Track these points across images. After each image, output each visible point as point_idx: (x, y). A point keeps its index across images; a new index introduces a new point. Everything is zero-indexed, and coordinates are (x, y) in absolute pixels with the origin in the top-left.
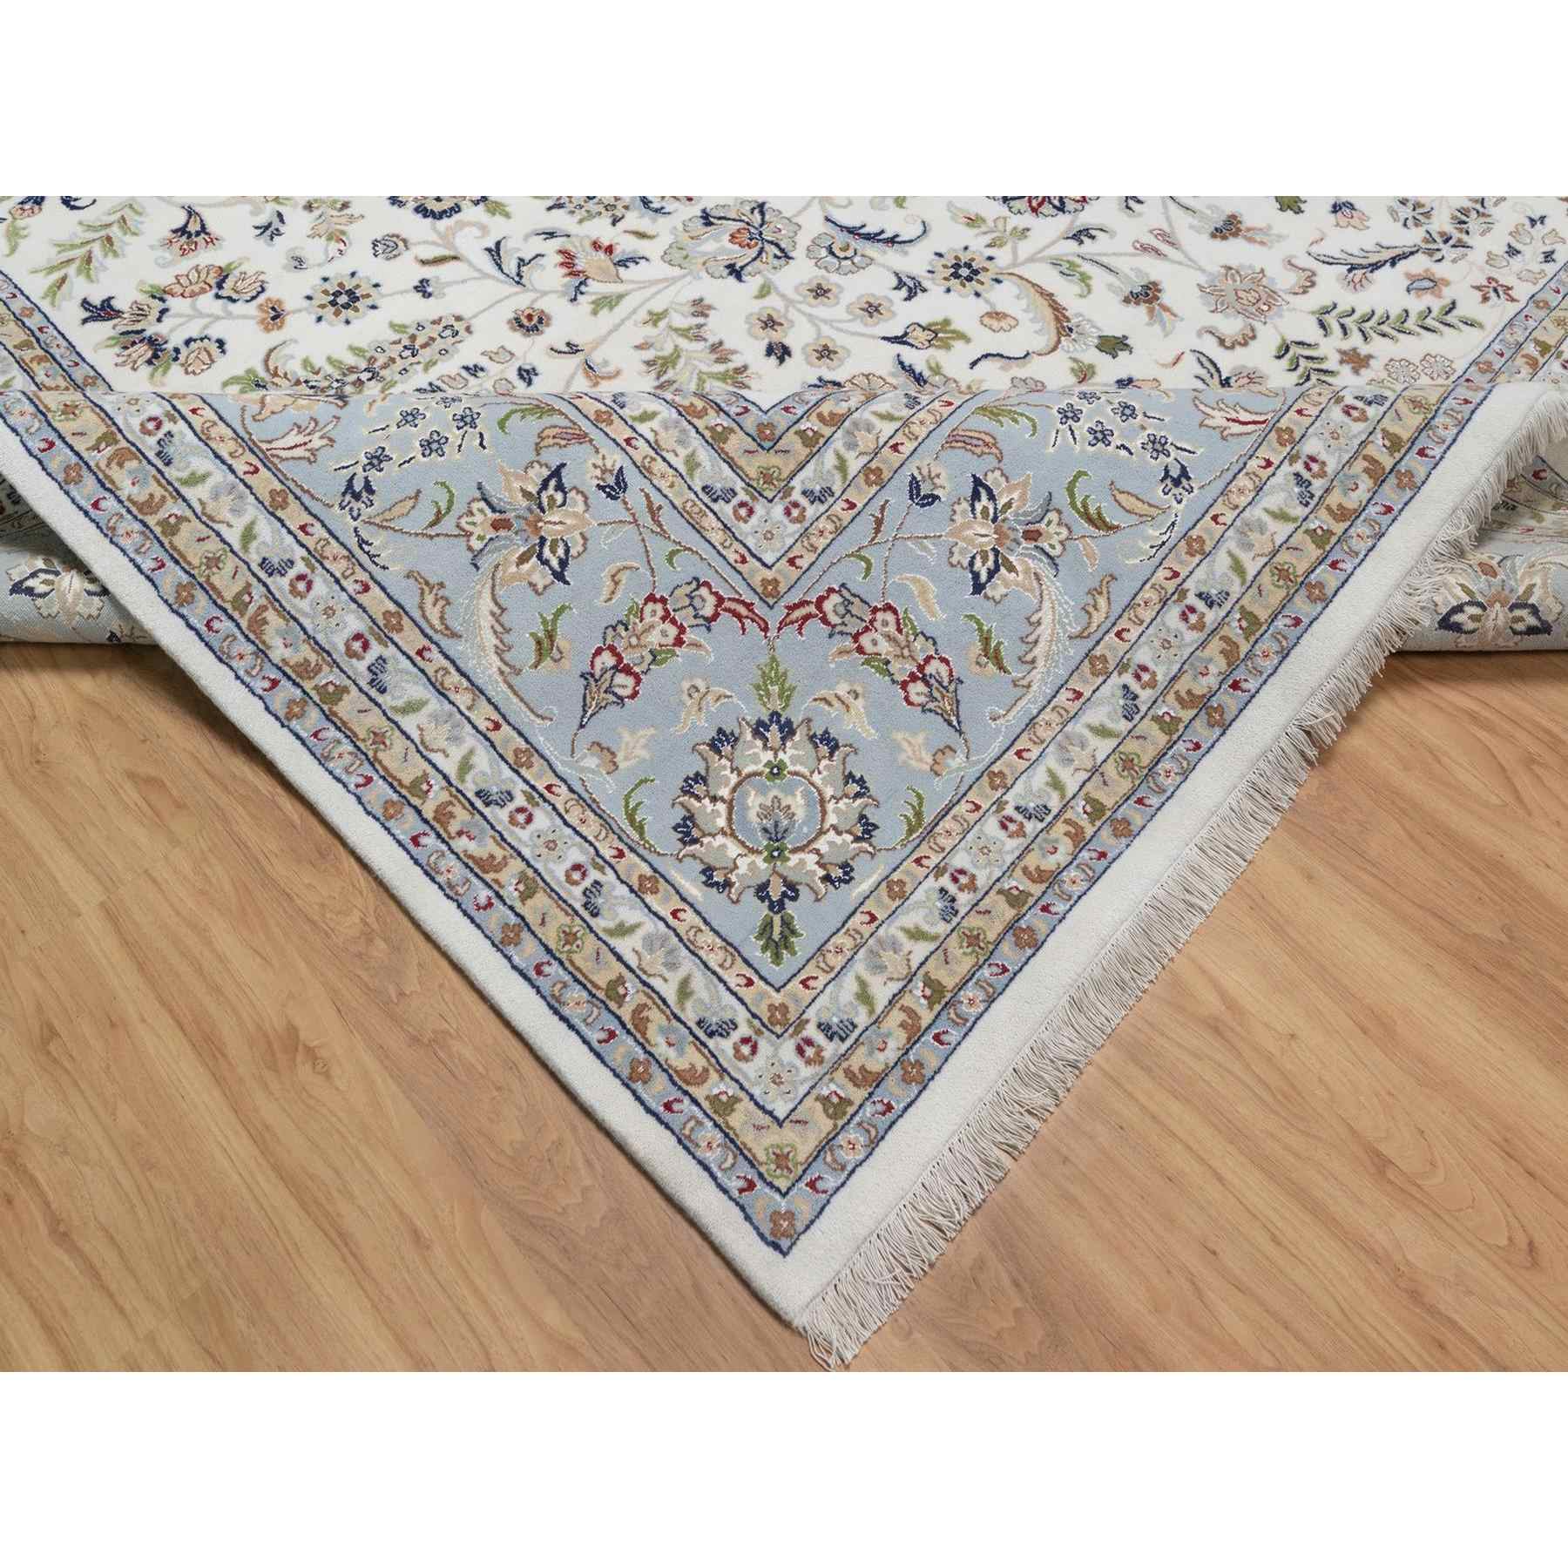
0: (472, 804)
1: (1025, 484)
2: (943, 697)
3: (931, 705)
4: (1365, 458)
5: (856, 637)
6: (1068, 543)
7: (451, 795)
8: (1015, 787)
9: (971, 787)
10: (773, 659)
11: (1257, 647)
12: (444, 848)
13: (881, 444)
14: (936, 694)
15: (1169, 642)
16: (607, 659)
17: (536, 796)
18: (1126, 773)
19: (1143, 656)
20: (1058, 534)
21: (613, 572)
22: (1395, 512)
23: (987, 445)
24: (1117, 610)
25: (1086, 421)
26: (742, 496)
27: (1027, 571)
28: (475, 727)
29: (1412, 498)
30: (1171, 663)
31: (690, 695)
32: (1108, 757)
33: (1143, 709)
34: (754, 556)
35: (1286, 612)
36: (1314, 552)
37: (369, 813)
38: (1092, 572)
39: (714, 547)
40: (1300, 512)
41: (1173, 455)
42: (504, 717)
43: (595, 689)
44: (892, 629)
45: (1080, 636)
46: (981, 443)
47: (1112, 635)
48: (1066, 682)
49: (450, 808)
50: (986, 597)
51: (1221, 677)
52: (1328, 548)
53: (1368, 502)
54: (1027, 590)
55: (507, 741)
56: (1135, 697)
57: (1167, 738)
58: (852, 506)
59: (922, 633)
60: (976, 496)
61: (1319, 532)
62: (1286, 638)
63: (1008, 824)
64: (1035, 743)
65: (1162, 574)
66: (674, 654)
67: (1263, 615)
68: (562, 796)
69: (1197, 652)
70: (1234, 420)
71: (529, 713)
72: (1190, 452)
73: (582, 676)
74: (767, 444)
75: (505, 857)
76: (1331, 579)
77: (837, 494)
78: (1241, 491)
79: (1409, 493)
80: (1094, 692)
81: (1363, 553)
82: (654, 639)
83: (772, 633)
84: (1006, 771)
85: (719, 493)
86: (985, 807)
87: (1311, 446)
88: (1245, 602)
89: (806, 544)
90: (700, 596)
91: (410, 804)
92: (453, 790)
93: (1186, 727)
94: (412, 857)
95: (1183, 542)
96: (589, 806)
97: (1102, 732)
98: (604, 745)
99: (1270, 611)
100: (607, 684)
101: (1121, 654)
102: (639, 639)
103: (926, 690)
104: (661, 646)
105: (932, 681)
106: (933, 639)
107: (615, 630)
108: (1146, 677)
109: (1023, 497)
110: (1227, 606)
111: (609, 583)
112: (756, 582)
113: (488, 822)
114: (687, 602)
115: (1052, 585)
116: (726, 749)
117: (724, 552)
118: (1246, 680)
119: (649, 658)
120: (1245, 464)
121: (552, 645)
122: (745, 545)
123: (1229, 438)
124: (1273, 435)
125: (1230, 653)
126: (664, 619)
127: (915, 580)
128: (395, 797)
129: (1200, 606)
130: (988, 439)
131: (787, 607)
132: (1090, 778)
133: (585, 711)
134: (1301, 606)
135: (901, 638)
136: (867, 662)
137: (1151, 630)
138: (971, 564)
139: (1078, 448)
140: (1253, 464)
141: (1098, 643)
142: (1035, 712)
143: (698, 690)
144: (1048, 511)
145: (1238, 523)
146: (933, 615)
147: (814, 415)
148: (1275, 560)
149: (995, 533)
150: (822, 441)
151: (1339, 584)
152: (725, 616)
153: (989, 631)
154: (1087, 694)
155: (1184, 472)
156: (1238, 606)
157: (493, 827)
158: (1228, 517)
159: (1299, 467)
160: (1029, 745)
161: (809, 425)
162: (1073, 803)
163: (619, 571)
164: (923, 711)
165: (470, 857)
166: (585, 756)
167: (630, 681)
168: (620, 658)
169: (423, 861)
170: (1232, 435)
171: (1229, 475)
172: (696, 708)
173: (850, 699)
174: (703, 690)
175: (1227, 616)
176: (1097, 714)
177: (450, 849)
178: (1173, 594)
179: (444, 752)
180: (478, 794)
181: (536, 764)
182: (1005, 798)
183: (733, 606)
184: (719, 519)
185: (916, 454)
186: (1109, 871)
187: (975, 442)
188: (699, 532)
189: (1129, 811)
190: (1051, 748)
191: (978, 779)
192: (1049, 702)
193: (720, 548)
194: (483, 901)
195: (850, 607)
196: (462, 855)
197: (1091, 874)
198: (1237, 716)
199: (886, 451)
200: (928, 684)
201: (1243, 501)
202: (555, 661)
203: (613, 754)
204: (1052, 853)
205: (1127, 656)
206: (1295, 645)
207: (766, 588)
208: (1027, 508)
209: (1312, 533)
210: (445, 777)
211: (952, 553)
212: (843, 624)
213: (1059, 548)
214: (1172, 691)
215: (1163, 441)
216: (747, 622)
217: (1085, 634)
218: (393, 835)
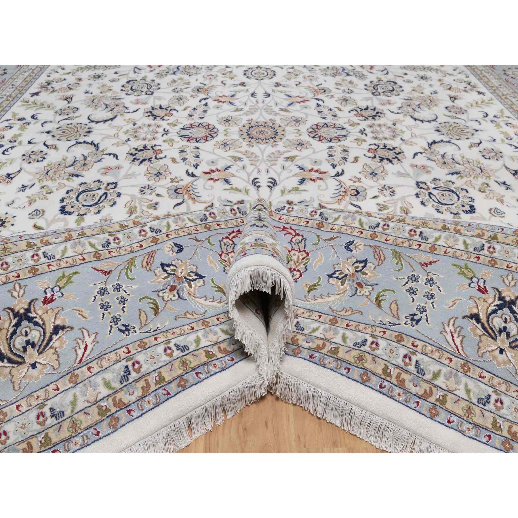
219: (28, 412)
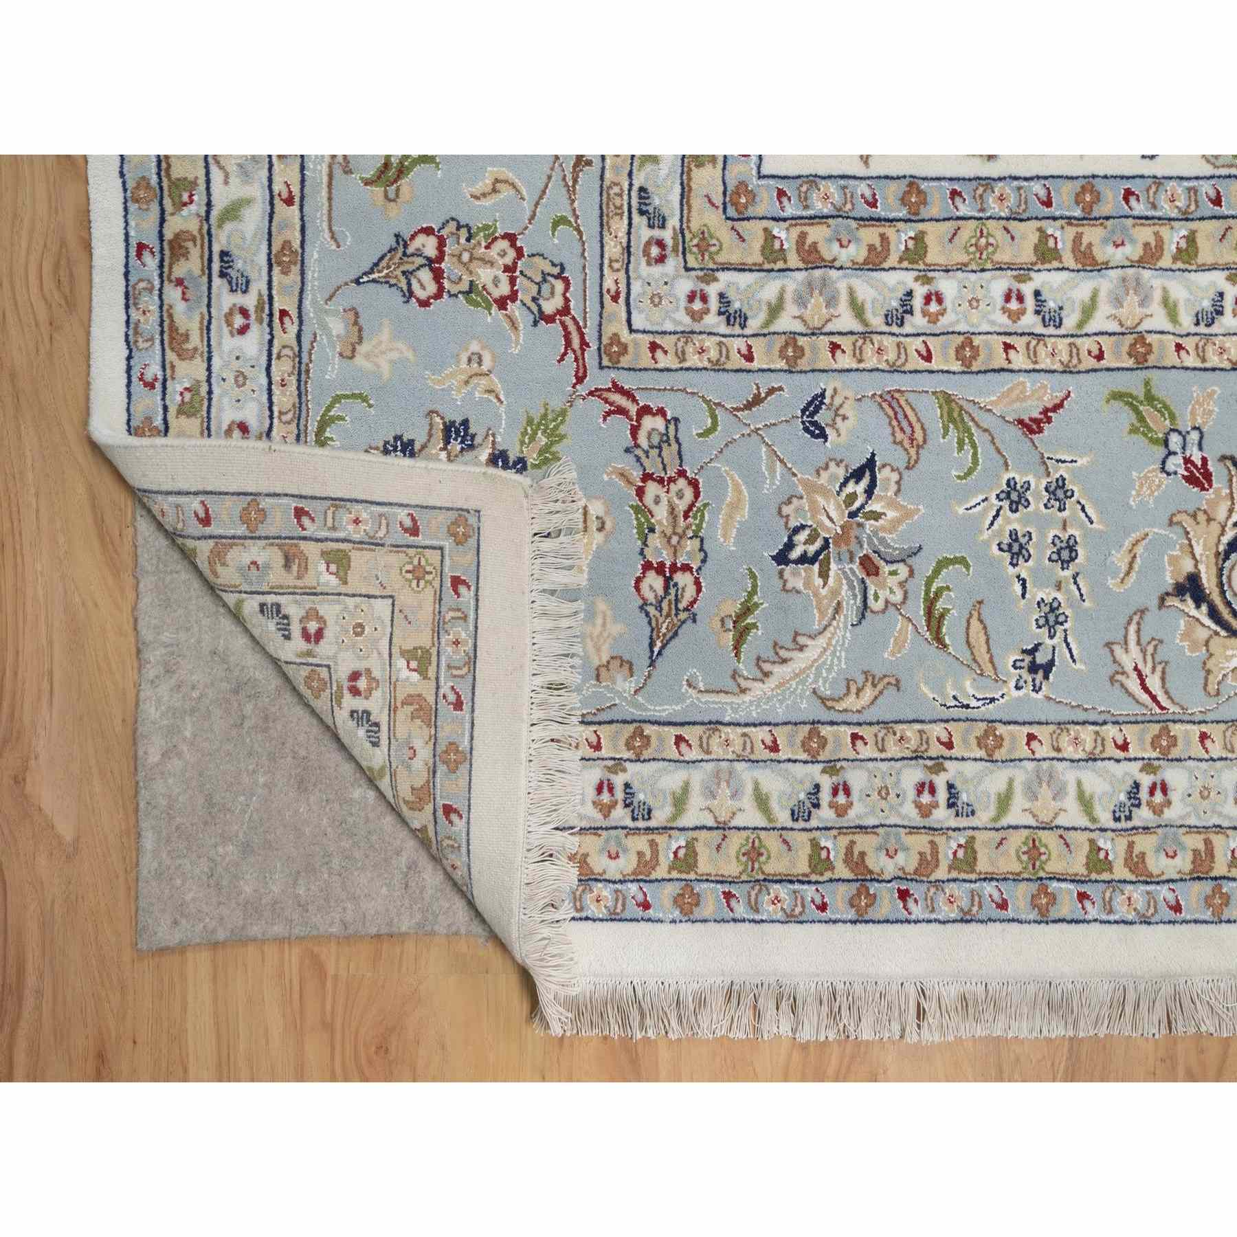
0: (210, 260)
1: (908, 514)
2: (668, 615)
3: (652, 611)
4: (1207, 842)
5: (647, 477)
6: (891, 609)
7: (200, 229)
8: (647, 765)
9: (611, 722)
10: (563, 413)
11: (952, 885)
12: (157, 283)
13: (826, 330)
14: (665, 605)
15: (888, 794)
16: (429, 246)
17: (267, 311)
18: (744, 859)
19: (857, 778)
20: (892, 591)
21: (501, 178)
22: (1179, 917)
23: (912, 440)
24: (871, 715)
25: (1019, 521)
26: (667, 235)
27: (835, 592)
28: (270, 180)
29: (1206, 922)
30: (872, 812)
31: (470, 360)
32: (745, 828)
33: (814, 823)
34: (628, 304)
35: (1002, 886)
36: (1078, 865)
37: (122, 175)
38: (886, 659)
39: (602, 256)
40: (1106, 819)
41: (1056, 641)
42: (302, 198)
43: (396, 260)
44: (682, 506)
45: (823, 700)
46: (908, 430)
47: (849, 731)
48: (776, 725)
49: (190, 244)
50: (781, 574)
51: (900, 874)
52: (1094, 876)
53: (1168, 881)
54: (819, 609)
55: (286, 225)
56: (817, 806)
57: (807, 870)
58: (749, 358)
59: (702, 540)
60: (857, 475)
61: (1102, 855)
62: (980, 907)
63: (605, 789)
64: (701, 746)
65: (938, 730)
66: (489, 308)
67: (983, 865)
68: (286, 336)
69: (902, 830)
70: (1140, 675)
71: (325, 218)
72: (1072, 656)
73: (397, 236)
74: (731, 212)
75: (196, 349)
76: (1067, 905)
77: (748, 331)
78: (1076, 741)
79: (1208, 915)
80: (789, 760)
81: (1117, 917)
82: (485, 275)
83: (582, 390)
84: (654, 741)
85: (651, 210)
86: (604, 753)
87: (1175, 776)
88: (981, 836)
89: (680, 344)
90: (553, 287)
91: (161, 204)
92: (206, 227)
93: (831, 880)
94: (127, 265)
95: (983, 726)
96: (299, 374)
97: (762, 801)
98: (361, 321)
99: (990, 870)
100: (410, 267)
101: (842, 756)
102: (471, 259)
103: (661, 592)
104: (483, 287)
105: (673, 591)
106: (706, 556)
107: (458, 228)
108: (841, 799)
109: (896, 522)
110: (963, 822)
111: (489, 182)
112: (608, 331)
113: (210, 293)
114: (538, 279)
115: (841, 631)
116: (456, 446)
117: (606, 270)
118: (916, 901)
119: (465, 286)
120: (1105, 723)
121: (395, 181)
122: (628, 284)
123: (1117, 685)
124: (1156, 728)
125: (928, 862)
126: (507, 269)
127: (737, 489)
128: (154, 179)
129: (942, 795)
130: (919, 435)
131: (614, 383)
132: (710, 829)
133: (371, 271)
134: (1020, 895)
135: (681, 523)
136: (637, 510)
137: (884, 766)
138: (797, 530)
139: (986, 535)
140: (1111, 731)
141: (832, 723)
142: (727, 719)
143: (480, 363)
144: (903, 561)
145: (1045, 765)
146: (724, 536)
147: (799, 229)
148: (1041, 833)
149: (842, 527)
150: (780, 265)
151: (1069, 918)
152: (557, 327)
153: (757, 605)
154: (782, 755)
155: (1048, 668)
156: (970, 833)
157: (209, 306)
158: (1043, 751)
159: (1146, 781)
160: (694, 742)
161: (783, 235)
162: (674, 833)
163: (506, 182)
164: (641, 608)
165: (171, 316)
166: (337, 311)
167: (432, 288)
168: (440, 258)
169: (133, 279)
170: (1122, 685)
171: (1081, 716)
172: (464, 377)
173: (593, 525)
174: (485, 368)
175: (954, 830)
176: (773, 782)
177: (160, 290)
178: (931, 758)
179: (227, 176)
180: (224, 254)
181: (292, 276)
182: (628, 765)
183: (572, 328)
184: (629, 233)
185: (845, 376)
186: (635, 923)
187: (905, 424)
188: (602, 225)
189: (711, 896)
190: (709, 766)
191: (625, 722)
192: (747, 725)
193: (606, 262)
194: (149, 377)
195: (665, 446)
196: (165, 308)
197: (618, 911)
198: (879, 922)
199: (824, 341)
200: (666, 588)
201: (1069, 751)
202: (386, 196)
203: (360, 339)
204: (610, 857)
205: (844, 764)
206: (982, 922)
207: (611, 345)
208: (888, 537)
209: (1095, 848)
210: (209, 204)
211: (789, 502)
212: (647, 453)
213: (879, 605)
214: (850, 837)
215: (1061, 619)
216: (571, 356)
217: (829, 704)
218: (127, 222)
219: (1222, 763)
